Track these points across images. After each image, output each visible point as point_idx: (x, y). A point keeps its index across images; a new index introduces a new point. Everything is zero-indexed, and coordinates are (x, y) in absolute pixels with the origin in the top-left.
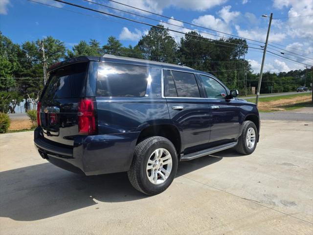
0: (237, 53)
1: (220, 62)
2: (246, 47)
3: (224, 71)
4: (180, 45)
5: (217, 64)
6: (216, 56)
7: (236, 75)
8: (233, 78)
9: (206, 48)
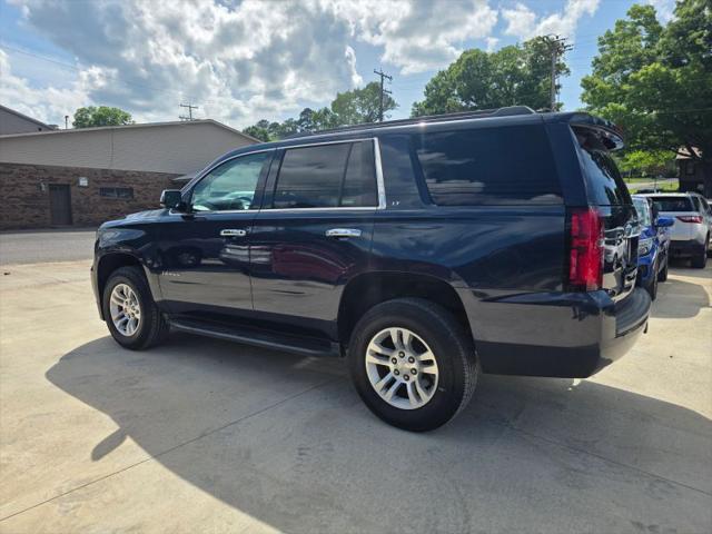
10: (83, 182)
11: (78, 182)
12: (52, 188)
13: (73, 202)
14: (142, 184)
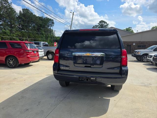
0: (49, 25)
1: (42, 28)
2: (53, 23)
3: (44, 33)
4: (19, 15)
5: (40, 29)
6: (40, 25)
7: (49, 36)
8: (48, 37)
9: (35, 19)
10: (134, 44)
11: (133, 44)
12: (128, 46)
13: (131, 48)
14: (149, 44)
